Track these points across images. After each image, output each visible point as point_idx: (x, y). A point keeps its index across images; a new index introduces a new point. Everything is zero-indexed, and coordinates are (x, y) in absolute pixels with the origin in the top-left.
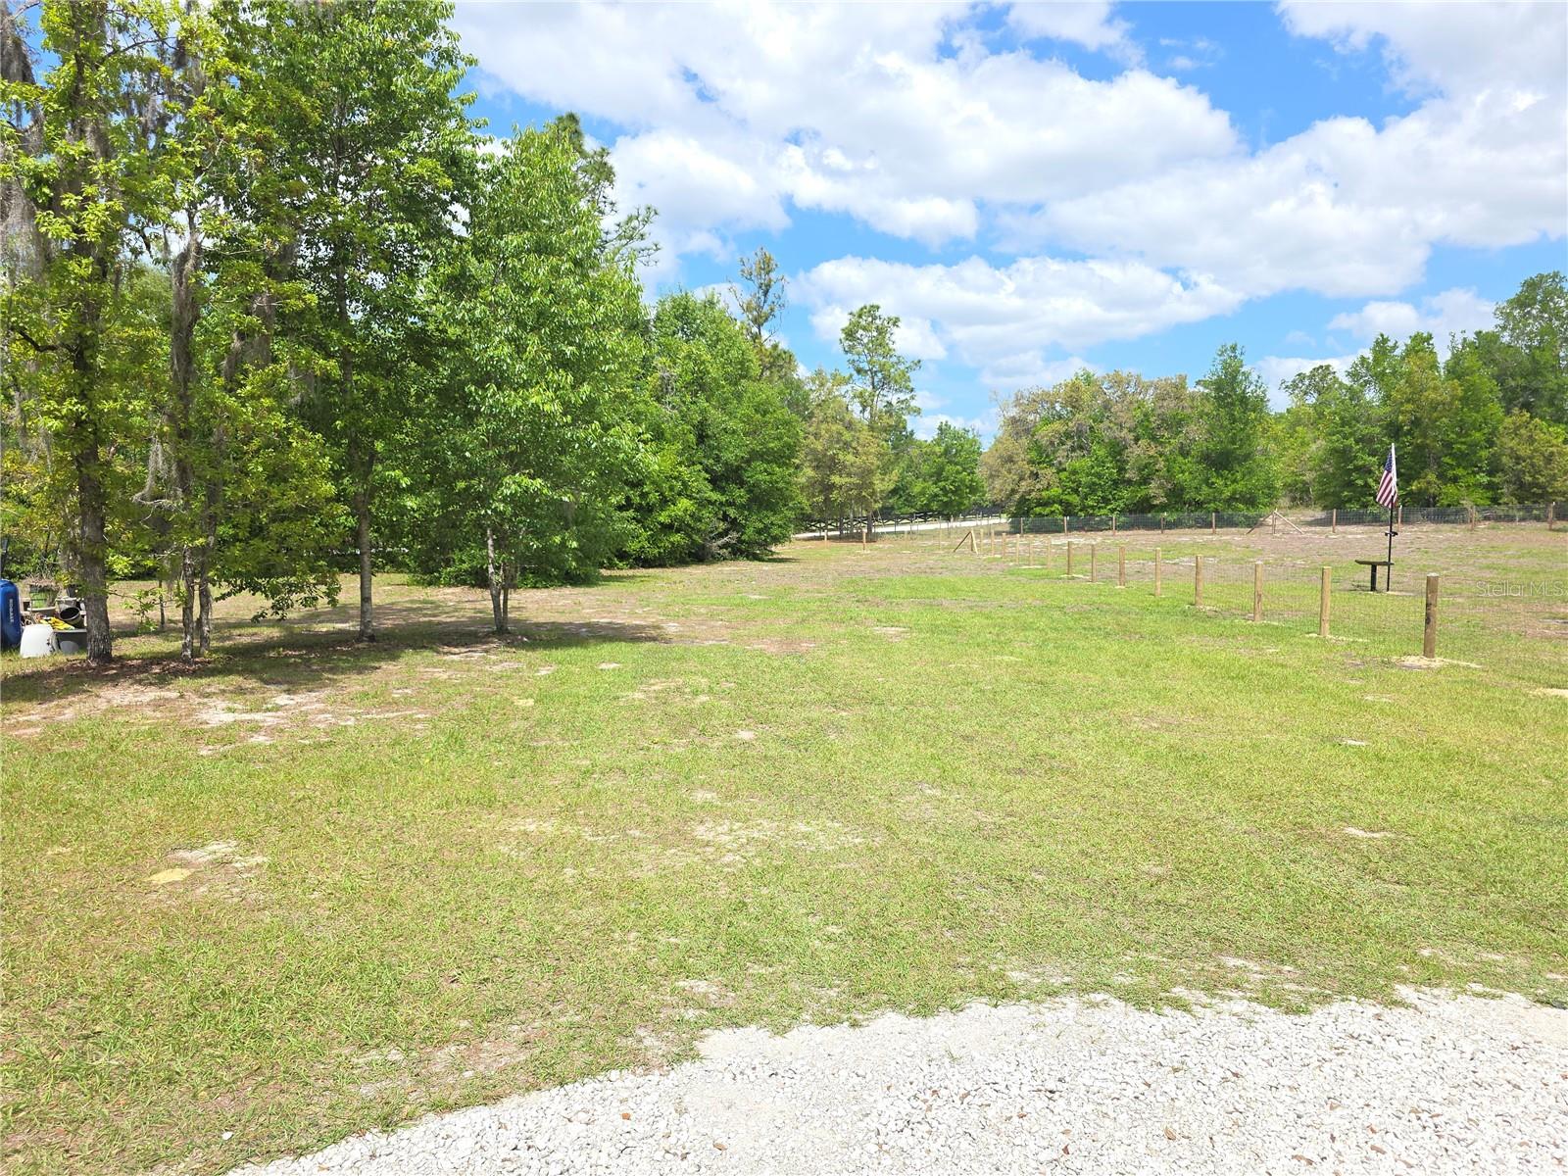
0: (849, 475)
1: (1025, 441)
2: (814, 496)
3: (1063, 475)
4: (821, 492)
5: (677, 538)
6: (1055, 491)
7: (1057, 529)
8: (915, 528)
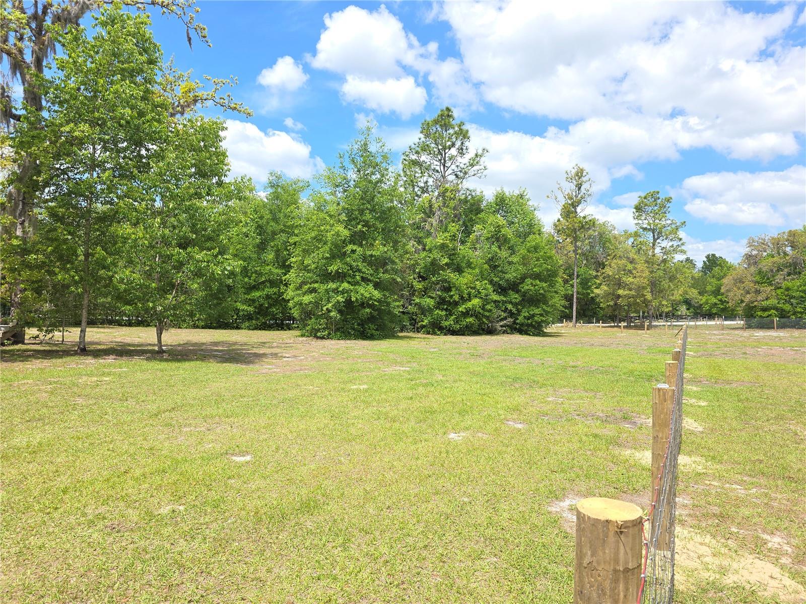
0: (630, 290)
1: (753, 269)
2: (608, 301)
3: (779, 291)
4: (612, 299)
5: (470, 320)
6: (773, 302)
7: (768, 326)
8: (698, 323)
